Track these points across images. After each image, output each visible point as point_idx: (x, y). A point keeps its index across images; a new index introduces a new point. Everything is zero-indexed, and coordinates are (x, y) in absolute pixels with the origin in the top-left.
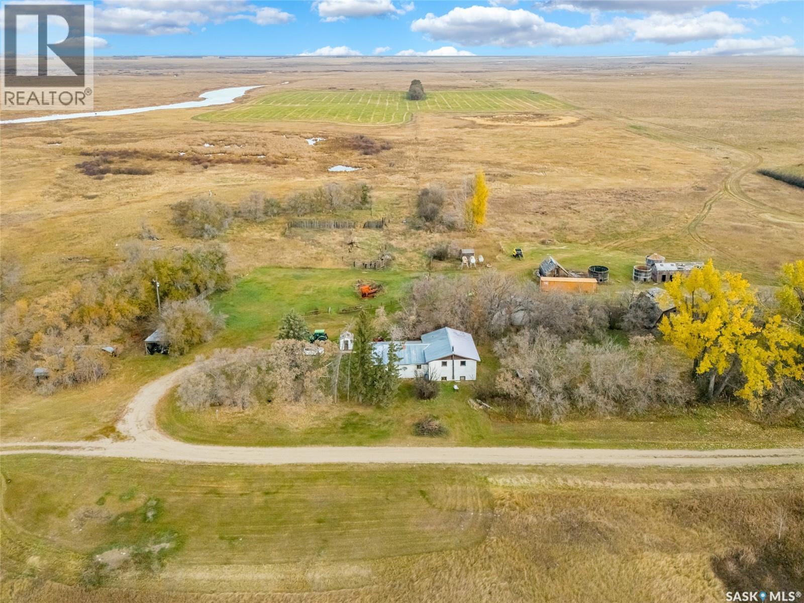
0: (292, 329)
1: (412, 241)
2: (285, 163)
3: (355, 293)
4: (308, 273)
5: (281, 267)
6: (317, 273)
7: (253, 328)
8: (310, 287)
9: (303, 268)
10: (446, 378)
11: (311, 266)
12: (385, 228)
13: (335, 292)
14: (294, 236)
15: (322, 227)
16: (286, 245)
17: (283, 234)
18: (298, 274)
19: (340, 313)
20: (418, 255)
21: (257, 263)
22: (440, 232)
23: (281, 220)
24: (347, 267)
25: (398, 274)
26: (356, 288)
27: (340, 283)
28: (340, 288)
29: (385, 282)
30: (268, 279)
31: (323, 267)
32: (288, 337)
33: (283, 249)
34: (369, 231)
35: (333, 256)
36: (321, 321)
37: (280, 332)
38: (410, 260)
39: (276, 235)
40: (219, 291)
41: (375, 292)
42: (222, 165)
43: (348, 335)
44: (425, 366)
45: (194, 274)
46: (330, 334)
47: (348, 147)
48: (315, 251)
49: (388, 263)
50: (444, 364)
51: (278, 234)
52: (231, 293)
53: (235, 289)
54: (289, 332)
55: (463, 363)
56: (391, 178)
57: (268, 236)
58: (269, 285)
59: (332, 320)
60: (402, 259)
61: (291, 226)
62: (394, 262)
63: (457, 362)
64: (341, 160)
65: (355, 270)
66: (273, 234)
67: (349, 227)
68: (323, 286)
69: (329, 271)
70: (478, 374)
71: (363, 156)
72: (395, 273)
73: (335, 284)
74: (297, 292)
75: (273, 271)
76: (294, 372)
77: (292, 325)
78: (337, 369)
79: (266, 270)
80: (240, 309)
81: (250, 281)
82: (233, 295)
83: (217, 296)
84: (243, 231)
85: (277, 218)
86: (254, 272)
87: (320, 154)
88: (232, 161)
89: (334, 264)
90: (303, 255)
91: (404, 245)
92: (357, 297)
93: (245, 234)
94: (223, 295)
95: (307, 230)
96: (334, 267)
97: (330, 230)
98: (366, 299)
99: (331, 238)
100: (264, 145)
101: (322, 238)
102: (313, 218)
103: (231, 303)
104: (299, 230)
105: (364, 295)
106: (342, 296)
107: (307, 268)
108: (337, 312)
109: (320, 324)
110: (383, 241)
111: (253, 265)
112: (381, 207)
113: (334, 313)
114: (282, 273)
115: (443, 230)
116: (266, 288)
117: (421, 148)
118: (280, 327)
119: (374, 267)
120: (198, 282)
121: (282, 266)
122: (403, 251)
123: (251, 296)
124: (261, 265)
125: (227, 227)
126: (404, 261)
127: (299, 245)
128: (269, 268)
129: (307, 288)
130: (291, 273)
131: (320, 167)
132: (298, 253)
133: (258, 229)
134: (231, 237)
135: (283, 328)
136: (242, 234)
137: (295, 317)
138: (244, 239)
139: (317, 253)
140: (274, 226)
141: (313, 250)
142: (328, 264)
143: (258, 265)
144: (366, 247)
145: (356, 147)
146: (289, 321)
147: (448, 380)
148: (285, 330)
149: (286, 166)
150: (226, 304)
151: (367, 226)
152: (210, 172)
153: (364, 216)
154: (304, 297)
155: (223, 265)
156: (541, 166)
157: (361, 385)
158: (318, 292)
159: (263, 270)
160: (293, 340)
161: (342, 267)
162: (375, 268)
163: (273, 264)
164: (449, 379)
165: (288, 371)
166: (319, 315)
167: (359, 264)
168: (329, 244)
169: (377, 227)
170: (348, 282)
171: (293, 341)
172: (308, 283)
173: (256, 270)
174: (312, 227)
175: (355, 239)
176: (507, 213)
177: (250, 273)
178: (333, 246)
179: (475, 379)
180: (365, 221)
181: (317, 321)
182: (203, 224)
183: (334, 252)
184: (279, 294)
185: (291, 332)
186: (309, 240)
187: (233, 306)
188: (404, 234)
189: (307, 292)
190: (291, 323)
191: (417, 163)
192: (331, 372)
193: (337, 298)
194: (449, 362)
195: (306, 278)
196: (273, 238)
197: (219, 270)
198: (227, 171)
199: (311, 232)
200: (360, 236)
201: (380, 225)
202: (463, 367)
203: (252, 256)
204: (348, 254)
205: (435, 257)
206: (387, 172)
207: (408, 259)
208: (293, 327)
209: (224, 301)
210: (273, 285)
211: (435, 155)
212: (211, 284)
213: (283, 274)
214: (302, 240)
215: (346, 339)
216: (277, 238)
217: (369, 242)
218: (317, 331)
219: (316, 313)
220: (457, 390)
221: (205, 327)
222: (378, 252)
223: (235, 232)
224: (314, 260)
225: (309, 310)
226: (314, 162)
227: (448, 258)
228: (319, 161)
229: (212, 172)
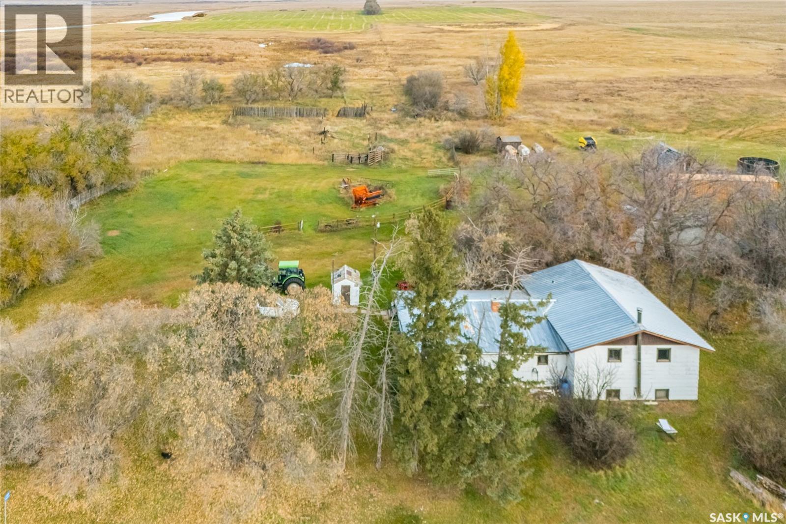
0: (233, 257)
1: (411, 130)
2: (232, 60)
3: (342, 199)
4: (259, 169)
5: (219, 161)
6: (275, 169)
7: (158, 256)
8: (265, 189)
9: (253, 163)
10: (617, 393)
11: (265, 160)
12: (367, 116)
13: (307, 197)
14: (239, 125)
15: (280, 115)
16: (229, 135)
17: (225, 122)
18: (245, 170)
19: (322, 231)
20: (428, 147)
21: (183, 156)
22: (450, 119)
23: (224, 107)
24: (321, 163)
25: (406, 171)
26: (343, 191)
27: (314, 184)
28: (315, 191)
29: (389, 182)
30: (198, 176)
31: (284, 161)
32: (223, 277)
33: (223, 138)
34: (344, 120)
35: (298, 147)
36: (286, 245)
37: (204, 263)
38: (419, 153)
39: (215, 123)
40: (114, 193)
41: (378, 197)
42: (159, 63)
43: (349, 273)
44: (561, 358)
45: (70, 159)
46: (311, 271)
47: (303, 48)
48: (270, 141)
49: (386, 156)
50: (615, 355)
51: (219, 121)
52: (132, 194)
53: (141, 190)
54: (226, 265)
55: (664, 355)
56: (361, 71)
57: (203, 124)
58: (199, 185)
59: (307, 243)
60: (405, 152)
61: (237, 114)
62: (393, 156)
63: (650, 351)
64: (298, 58)
65: (335, 166)
66: (212, 121)
67: (318, 115)
68: (286, 187)
69: (294, 168)
70: (701, 386)
71: (323, 55)
72: (400, 171)
73: (305, 185)
74: (242, 197)
75: (205, 167)
76: (236, 385)
77: (234, 248)
78: (353, 373)
79: (195, 164)
80: (142, 222)
81: (168, 179)
82: (135, 199)
83: (107, 200)
84: (169, 119)
85: (218, 105)
86: (177, 167)
87: (272, 53)
88: (172, 60)
89: (301, 158)
90: (254, 147)
91: (402, 135)
92: (347, 204)
93: (172, 122)
94: (120, 198)
95: (258, 118)
96: (300, 162)
97: (290, 118)
98: (363, 208)
99: (294, 127)
100: (209, 48)
101: (281, 127)
102: (267, 106)
103: (130, 211)
104: (247, 119)
105: (359, 201)
106: (320, 203)
107: (259, 163)
108: (315, 230)
109: (286, 250)
110: (369, 131)
111: (176, 158)
112: (355, 95)
113: (310, 231)
114: (219, 169)
115: (453, 118)
116: (193, 190)
117: (388, 47)
118: (206, 251)
119: (366, 160)
120: (75, 173)
121: (220, 159)
122: (403, 142)
123: (166, 201)
124: (188, 158)
125: (149, 113)
126: (409, 154)
127: (247, 134)
128: (202, 161)
129: (259, 190)
130: (234, 169)
131: (274, 64)
132: (246, 144)
133: (192, 117)
134: (152, 124)
135: (214, 256)
136: (168, 122)
137: (243, 228)
138: (168, 128)
139: (274, 144)
140: (213, 114)
141: (269, 141)
142: (291, 157)
143: (183, 157)
144: (347, 138)
145: (313, 48)
146: (230, 238)
147: (623, 397)
148: (218, 260)
149: (233, 63)
150: (119, 213)
151: (342, 114)
152: (143, 68)
153: (337, 105)
154: (256, 204)
155: (125, 151)
156: (545, 60)
157: (425, 428)
158: (279, 196)
159: (191, 164)
160: (236, 285)
161: (314, 162)
162: (366, 163)
163: (207, 156)
164: (627, 395)
165: (217, 382)
166: (282, 234)
167: (340, 157)
168: (291, 133)
169: (356, 115)
170: (329, 182)
171: (234, 289)
172: (262, 183)
173: (180, 164)
174: (265, 116)
175: (328, 128)
176: (534, 100)
177: (170, 168)
178: (297, 136)
179: (695, 397)
180: (338, 109)
181: (281, 245)
182: (112, 104)
183: (299, 143)
184: (213, 198)
185: (233, 264)
186: (261, 129)
187: (131, 216)
188: (397, 123)
189: (260, 197)
190: (234, 241)
191: (388, 60)
192: (336, 379)
193: (311, 206)
194: (629, 351)
195: (257, 176)
196: (212, 126)
197: (115, 157)
198: (163, 67)
199: (264, 122)
200: (333, 125)
201: (360, 113)
202: (664, 364)
203: (178, 146)
204: (319, 145)
205: (457, 149)
206: (355, 66)
207: (414, 151)
208: (238, 253)
209: (119, 209)
210: (205, 186)
211: (409, 53)
212: (97, 178)
213: (221, 170)
214: (251, 129)
215: (346, 282)
216: (217, 125)
217: (349, 132)
218: (283, 264)
219: (278, 229)
220: (671, 437)
221: (54, 250)
222: (366, 143)
223: (159, 119)
224: (270, 153)
225: (265, 225)
226: (265, 59)
227: (478, 151)
228: (271, 59)
229: (146, 68)
